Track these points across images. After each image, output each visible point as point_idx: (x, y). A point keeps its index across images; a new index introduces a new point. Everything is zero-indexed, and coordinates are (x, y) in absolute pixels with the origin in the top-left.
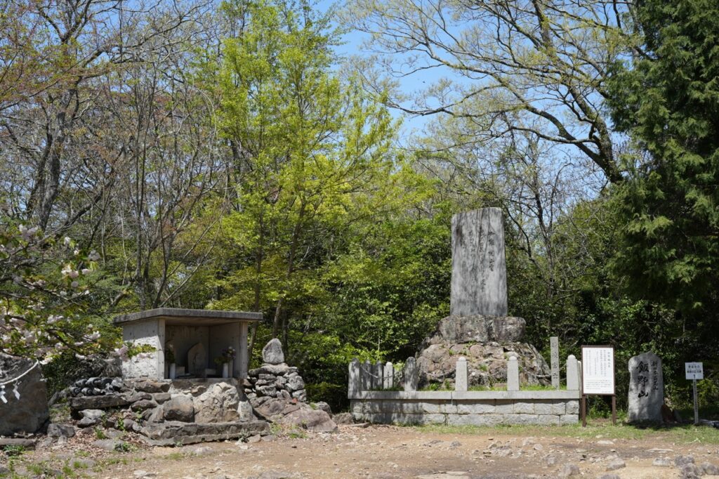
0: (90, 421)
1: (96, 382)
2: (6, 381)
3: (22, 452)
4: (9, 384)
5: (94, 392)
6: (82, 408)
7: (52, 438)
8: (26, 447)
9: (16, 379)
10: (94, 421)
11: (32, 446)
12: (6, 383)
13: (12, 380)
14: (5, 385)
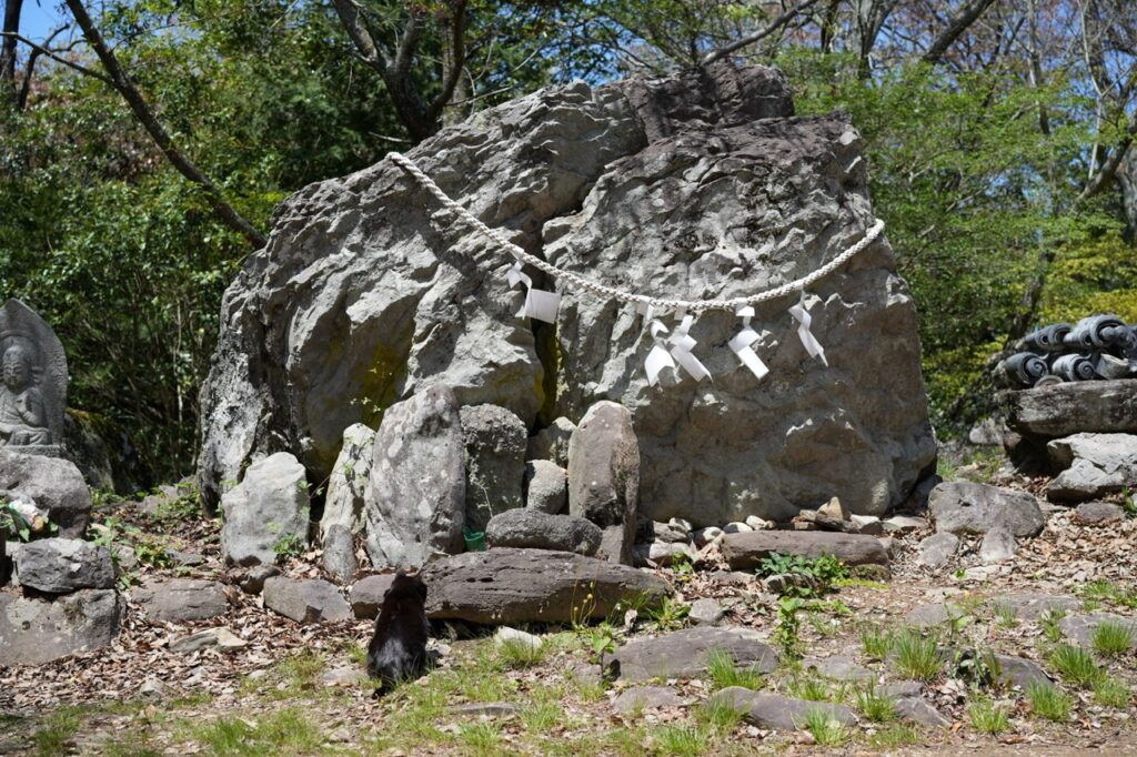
0: (1102, 479)
1: (1106, 331)
2: (759, 290)
3: (836, 583)
4: (768, 301)
5: (1102, 370)
6: (1060, 427)
7: (954, 538)
8: (852, 564)
9: (799, 283)
10: (1119, 478)
11: (877, 564)
12: (762, 296)
13: (784, 289)
14: (756, 305)
